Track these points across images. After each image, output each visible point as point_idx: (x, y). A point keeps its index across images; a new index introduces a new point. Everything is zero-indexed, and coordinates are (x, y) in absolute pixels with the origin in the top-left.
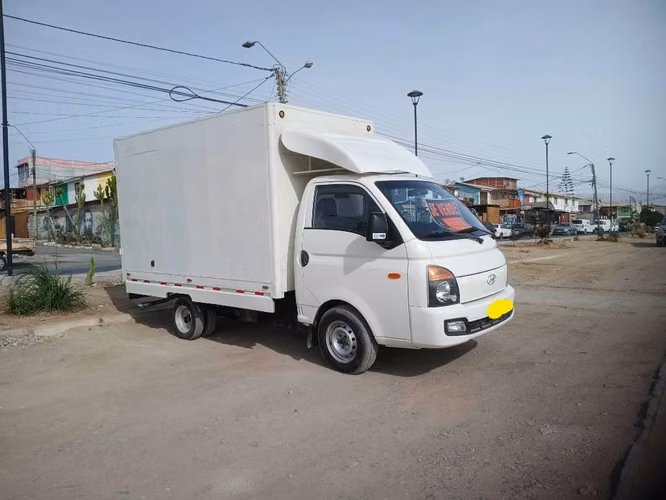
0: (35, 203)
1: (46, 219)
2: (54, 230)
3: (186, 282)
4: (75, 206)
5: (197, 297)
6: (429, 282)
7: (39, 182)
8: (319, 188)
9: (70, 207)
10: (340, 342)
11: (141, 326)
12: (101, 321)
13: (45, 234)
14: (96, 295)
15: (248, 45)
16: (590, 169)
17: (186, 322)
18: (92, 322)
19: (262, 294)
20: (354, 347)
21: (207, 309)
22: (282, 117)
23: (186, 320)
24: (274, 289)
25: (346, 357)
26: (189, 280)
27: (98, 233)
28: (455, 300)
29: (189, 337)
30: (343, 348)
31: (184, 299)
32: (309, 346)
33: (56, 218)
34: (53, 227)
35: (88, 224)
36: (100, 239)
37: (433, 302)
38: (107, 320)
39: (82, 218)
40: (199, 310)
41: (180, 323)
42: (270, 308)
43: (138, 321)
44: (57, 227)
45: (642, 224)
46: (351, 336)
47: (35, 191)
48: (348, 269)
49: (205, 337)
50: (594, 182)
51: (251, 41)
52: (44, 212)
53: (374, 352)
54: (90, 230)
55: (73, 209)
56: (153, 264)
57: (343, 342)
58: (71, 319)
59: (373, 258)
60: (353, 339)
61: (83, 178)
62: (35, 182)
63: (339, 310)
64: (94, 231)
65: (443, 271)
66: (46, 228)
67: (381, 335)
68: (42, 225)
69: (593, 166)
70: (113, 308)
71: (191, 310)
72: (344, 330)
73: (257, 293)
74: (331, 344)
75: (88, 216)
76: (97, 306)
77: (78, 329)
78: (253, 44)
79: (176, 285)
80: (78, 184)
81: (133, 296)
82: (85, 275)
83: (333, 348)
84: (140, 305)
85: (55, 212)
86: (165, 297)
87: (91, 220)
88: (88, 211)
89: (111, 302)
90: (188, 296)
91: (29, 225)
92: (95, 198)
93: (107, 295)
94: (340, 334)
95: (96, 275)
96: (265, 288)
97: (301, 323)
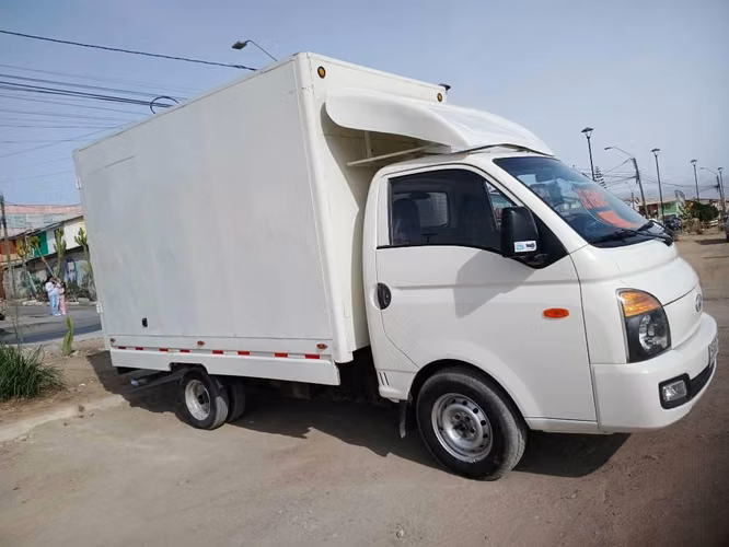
0: (9, 257)
1: (23, 274)
2: (34, 287)
3: (196, 346)
4: (55, 255)
5: (215, 367)
6: (626, 320)
7: (12, 232)
8: (393, 182)
9: (49, 258)
10: (457, 428)
11: (139, 410)
12: (81, 409)
13: (23, 291)
14: (76, 370)
15: (239, 46)
16: (632, 163)
17: (201, 403)
18: (69, 412)
19: (317, 357)
20: (485, 436)
21: (230, 384)
22: (322, 76)
23: (201, 400)
24: (336, 349)
25: (473, 451)
26: (201, 343)
27: (85, 285)
28: (665, 345)
29: (208, 425)
30: (464, 436)
31: (196, 371)
32: (403, 435)
33: (35, 271)
34: (32, 282)
35: (71, 275)
36: (87, 292)
37: (636, 354)
38: (89, 407)
39: (64, 270)
40: (220, 386)
41: (194, 406)
42: (333, 379)
43: (134, 404)
44: (37, 282)
45: (696, 219)
46: (479, 417)
47: (8, 243)
48: (463, 309)
49: (232, 423)
50: (638, 177)
51: (242, 41)
52: (20, 266)
53: (522, 441)
54: (75, 282)
55: (53, 260)
56: (145, 323)
57: (463, 426)
58: (40, 411)
59: (509, 286)
60: (483, 423)
61: (63, 223)
62: (6, 233)
63: (454, 376)
64: (79, 283)
65: (642, 296)
66: (24, 285)
67: (535, 415)
68: (19, 282)
69: (634, 160)
70: (99, 387)
71: (208, 386)
72: (466, 408)
73: (308, 356)
74: (441, 429)
75: (71, 266)
76: (76, 386)
77: (48, 426)
78: (244, 44)
79: (182, 351)
80: (58, 230)
81: (122, 370)
82: (61, 341)
83: (446, 437)
84: (133, 382)
85: (33, 265)
86: (168, 369)
87: (75, 270)
88: (71, 260)
89: (96, 377)
90: (201, 366)
91: (4, 283)
92: (78, 245)
93: (90, 367)
94: (456, 414)
95: (77, 339)
96: (322, 347)
97: (387, 400)
